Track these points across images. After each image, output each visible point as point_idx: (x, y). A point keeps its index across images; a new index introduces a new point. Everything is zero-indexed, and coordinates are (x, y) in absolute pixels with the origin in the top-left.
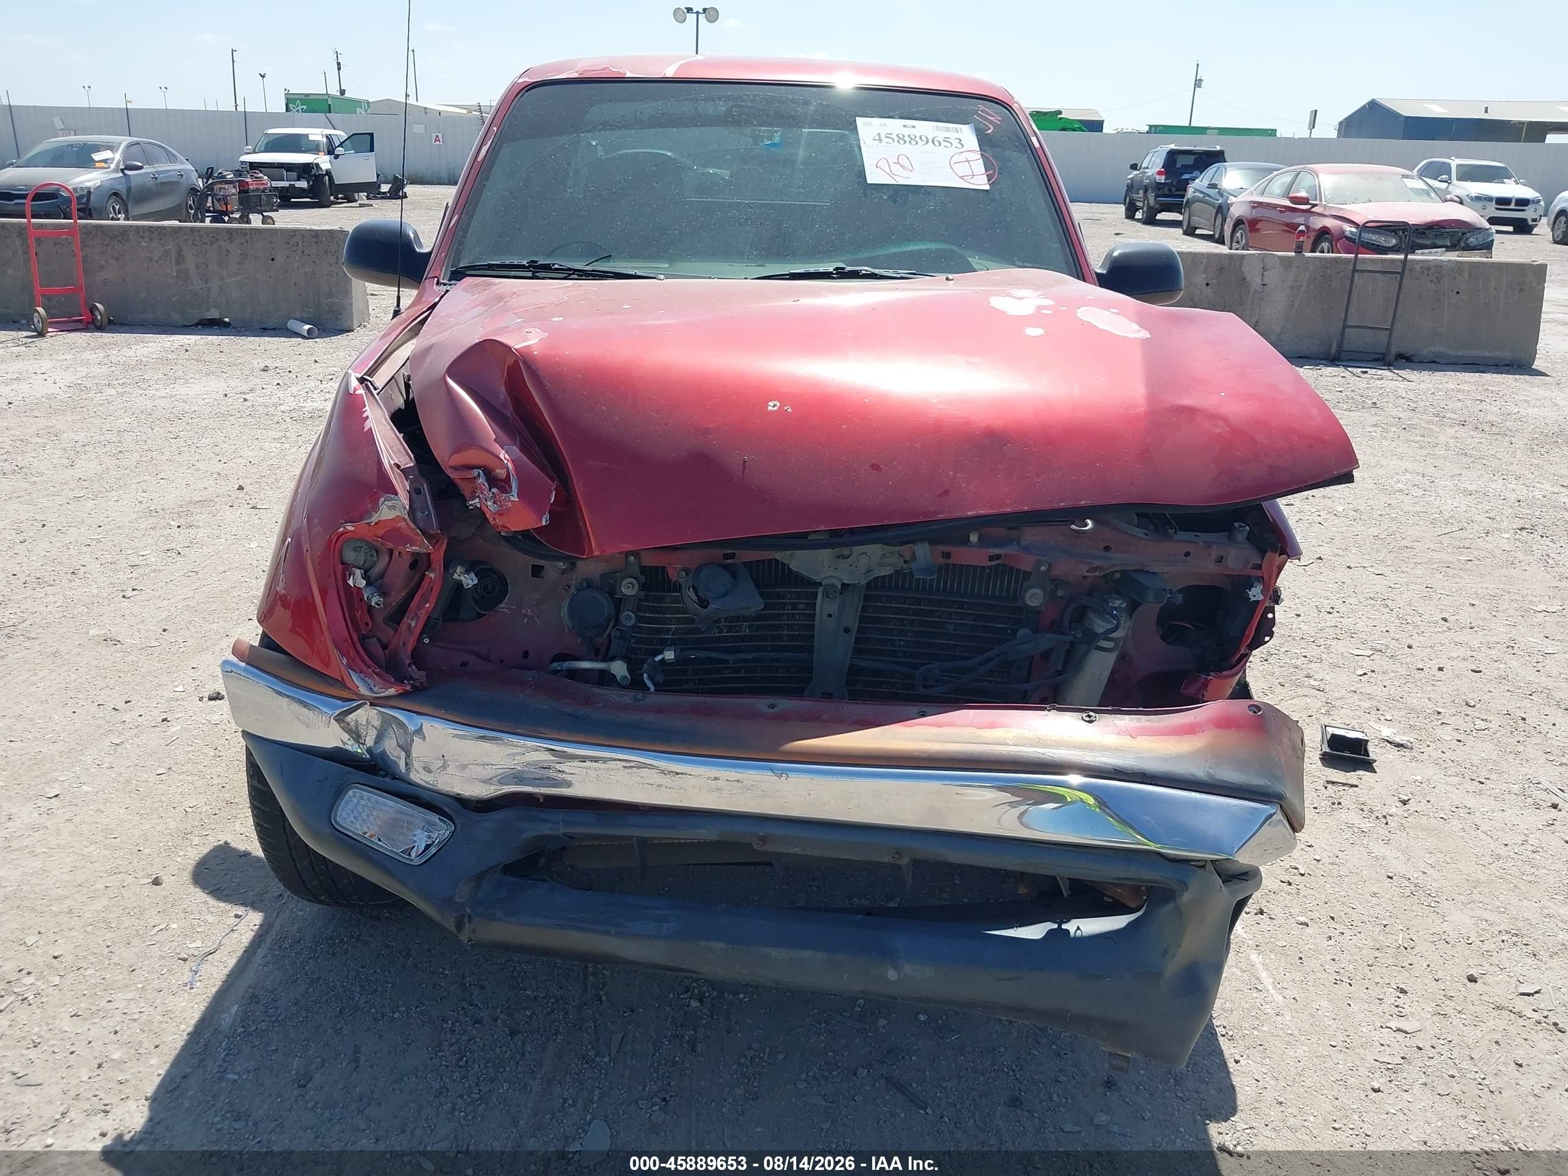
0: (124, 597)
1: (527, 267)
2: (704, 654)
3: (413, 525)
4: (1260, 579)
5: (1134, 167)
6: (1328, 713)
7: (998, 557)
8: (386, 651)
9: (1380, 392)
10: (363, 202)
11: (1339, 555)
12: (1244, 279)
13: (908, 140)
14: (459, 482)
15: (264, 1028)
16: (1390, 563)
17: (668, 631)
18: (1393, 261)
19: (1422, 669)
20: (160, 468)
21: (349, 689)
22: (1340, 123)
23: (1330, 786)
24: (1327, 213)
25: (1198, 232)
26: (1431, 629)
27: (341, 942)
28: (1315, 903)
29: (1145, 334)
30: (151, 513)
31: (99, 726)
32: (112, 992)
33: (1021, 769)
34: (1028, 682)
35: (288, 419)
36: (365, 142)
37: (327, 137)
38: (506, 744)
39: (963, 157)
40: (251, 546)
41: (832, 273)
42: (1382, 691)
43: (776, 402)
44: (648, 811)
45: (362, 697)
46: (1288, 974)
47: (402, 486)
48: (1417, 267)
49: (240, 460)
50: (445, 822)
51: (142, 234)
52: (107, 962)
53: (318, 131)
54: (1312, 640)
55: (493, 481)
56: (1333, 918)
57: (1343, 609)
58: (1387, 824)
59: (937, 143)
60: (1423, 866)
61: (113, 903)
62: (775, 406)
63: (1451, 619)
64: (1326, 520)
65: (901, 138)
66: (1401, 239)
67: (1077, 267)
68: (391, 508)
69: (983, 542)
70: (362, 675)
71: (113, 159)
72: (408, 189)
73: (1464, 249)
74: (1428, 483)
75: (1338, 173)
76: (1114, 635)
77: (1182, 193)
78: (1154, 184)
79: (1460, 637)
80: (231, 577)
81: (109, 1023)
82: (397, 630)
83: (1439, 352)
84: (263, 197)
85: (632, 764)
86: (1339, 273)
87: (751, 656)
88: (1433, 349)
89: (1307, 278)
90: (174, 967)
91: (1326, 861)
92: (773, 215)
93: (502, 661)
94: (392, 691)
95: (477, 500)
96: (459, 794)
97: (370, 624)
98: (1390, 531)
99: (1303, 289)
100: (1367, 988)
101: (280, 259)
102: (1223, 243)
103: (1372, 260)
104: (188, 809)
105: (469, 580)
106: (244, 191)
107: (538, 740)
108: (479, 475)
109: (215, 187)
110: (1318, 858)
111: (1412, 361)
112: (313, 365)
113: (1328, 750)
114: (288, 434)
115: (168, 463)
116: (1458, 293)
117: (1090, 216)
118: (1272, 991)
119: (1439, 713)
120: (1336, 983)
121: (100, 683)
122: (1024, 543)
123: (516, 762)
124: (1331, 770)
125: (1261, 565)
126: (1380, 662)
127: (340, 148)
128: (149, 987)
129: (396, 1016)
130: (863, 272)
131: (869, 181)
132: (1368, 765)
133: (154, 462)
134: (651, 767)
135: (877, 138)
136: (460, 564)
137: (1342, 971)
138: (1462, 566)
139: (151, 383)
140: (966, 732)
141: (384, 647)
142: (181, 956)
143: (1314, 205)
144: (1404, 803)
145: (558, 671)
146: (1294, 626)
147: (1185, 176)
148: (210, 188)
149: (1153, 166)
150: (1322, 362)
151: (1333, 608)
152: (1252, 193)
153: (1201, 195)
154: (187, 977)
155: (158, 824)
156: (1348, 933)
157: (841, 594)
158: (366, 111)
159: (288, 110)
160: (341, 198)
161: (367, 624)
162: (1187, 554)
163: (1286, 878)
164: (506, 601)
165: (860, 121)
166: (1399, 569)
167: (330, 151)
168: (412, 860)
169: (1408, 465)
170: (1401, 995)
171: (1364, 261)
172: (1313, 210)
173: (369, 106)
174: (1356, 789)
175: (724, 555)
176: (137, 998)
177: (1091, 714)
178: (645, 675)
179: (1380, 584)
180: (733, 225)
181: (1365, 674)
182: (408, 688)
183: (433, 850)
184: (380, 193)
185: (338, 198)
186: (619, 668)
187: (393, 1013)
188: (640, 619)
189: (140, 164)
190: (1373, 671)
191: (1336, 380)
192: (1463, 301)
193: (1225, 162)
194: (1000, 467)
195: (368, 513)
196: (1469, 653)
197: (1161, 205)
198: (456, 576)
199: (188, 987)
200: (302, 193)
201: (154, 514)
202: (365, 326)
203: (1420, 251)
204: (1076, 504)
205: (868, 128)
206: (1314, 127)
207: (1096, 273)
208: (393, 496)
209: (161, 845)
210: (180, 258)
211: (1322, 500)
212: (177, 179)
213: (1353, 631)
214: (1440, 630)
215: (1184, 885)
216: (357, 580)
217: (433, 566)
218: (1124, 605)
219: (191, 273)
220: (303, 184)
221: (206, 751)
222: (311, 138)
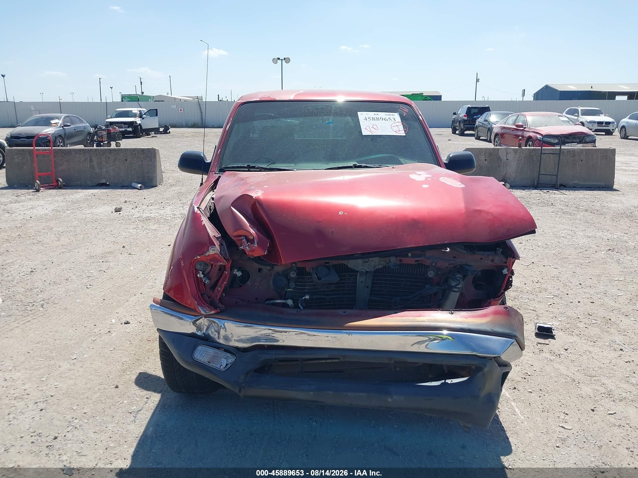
0: (87, 288)
1: (247, 167)
2: (318, 296)
3: (221, 256)
4: (507, 267)
5: (455, 114)
6: (537, 319)
7: (418, 261)
8: (210, 299)
9: (554, 199)
10: (153, 135)
11: (540, 261)
12: (500, 157)
13: (376, 119)
14: (236, 241)
15: (163, 435)
16: (559, 264)
17: (305, 289)
18: (556, 149)
19: (572, 302)
20: (92, 240)
21: (197, 312)
22: (534, 94)
23: (539, 345)
24: (530, 131)
25: (481, 138)
26: (575, 288)
27: (185, 406)
28: (534, 385)
29: (463, 186)
30: (91, 257)
31: (86, 334)
32: (107, 424)
33: (430, 329)
34: (430, 303)
35: (137, 221)
36: (154, 113)
37: (139, 111)
38: (254, 328)
39: (395, 124)
40: (131, 268)
41: (352, 166)
42: (557, 311)
43: (342, 212)
44: (304, 349)
45: (202, 315)
46: (525, 409)
47: (217, 243)
48: (565, 151)
49: (122, 236)
50: (232, 356)
51: (77, 152)
52: (103, 414)
53: (136, 109)
54: (531, 293)
55: (248, 240)
56: (541, 390)
57: (542, 281)
58: (560, 357)
59: (386, 120)
60: (573, 372)
61: (102, 394)
62: (341, 213)
63: (583, 284)
64: (535, 248)
65: (373, 119)
66: (559, 140)
67: (437, 161)
68: (213, 250)
69: (413, 256)
70: (202, 307)
71: (59, 123)
72: (171, 130)
73: (584, 143)
74: (573, 233)
75: (533, 116)
76: (458, 286)
77: (474, 123)
78: (463, 120)
79: (586, 290)
80: (125, 280)
81: (108, 435)
82: (213, 292)
83: (576, 183)
84: (116, 135)
85: (298, 333)
86: (535, 154)
87: (334, 297)
88: (574, 182)
89: (523, 156)
90: (127, 415)
91: (538, 370)
92: (330, 147)
93: (249, 301)
94: (213, 312)
95: (243, 247)
96: (237, 346)
97: (205, 290)
98: (559, 252)
99: (522, 161)
100: (554, 413)
101: (129, 160)
102: (490, 142)
103: (548, 149)
104: (123, 362)
105: (239, 274)
106: (109, 133)
107: (265, 326)
108: (243, 239)
109: (98, 132)
110: (535, 369)
111: (566, 187)
112: (144, 200)
113: (537, 332)
114: (138, 226)
115: (94, 238)
116: (582, 161)
117: (438, 133)
118: (520, 415)
119: (579, 318)
120: (543, 412)
121: (84, 319)
122: (426, 256)
123: (257, 334)
124: (539, 339)
125: (506, 262)
126: (556, 300)
127: (144, 115)
128: (120, 422)
129: (209, 430)
130: (363, 166)
131: (363, 134)
132: (553, 337)
133: (89, 238)
134: (305, 333)
135: (365, 119)
136: (236, 268)
137: (545, 408)
138: (587, 264)
139: (83, 208)
140: (411, 318)
141: (209, 298)
142: (129, 412)
143: (525, 128)
144: (566, 350)
145: (269, 304)
146: (524, 288)
147: (475, 117)
148: (96, 132)
149: (462, 113)
150: (531, 188)
151: (538, 281)
152: (501, 123)
153: (481, 124)
154: (133, 419)
155: (114, 367)
156: (546, 395)
157: (365, 274)
158: (152, 100)
159: (122, 101)
160: (144, 134)
161: (203, 290)
162: (481, 259)
163: (523, 377)
164: (249, 281)
165: (359, 113)
166: (563, 266)
167: (141, 116)
168: (222, 369)
169: (566, 227)
170: (566, 416)
171: (545, 150)
172: (525, 129)
173: (154, 98)
174: (548, 345)
175: (325, 262)
176: (116, 426)
177: (452, 311)
178: (299, 304)
179: (556, 272)
180: (317, 151)
181: (551, 304)
182: (219, 311)
183: (229, 366)
184: (159, 132)
185: (143, 134)
186: (290, 302)
187: (208, 429)
188: (296, 285)
189: (69, 124)
190: (554, 303)
191: (537, 195)
192: (584, 163)
193: (490, 111)
194: (417, 231)
195: (205, 252)
196: (590, 296)
197: (466, 128)
198: (234, 272)
199: (134, 422)
200: (130, 132)
201: (92, 257)
202: (162, 184)
203: (567, 144)
204: (443, 243)
205: (362, 115)
206: (524, 96)
207: (444, 163)
208: (214, 246)
209: (116, 374)
210: (91, 160)
211: (533, 241)
212: (83, 129)
213: (546, 289)
214: (579, 288)
215: (485, 365)
216: (200, 275)
217: (226, 269)
218: (461, 276)
219: (95, 166)
220: (130, 129)
221: (126, 342)
222: (133, 112)
